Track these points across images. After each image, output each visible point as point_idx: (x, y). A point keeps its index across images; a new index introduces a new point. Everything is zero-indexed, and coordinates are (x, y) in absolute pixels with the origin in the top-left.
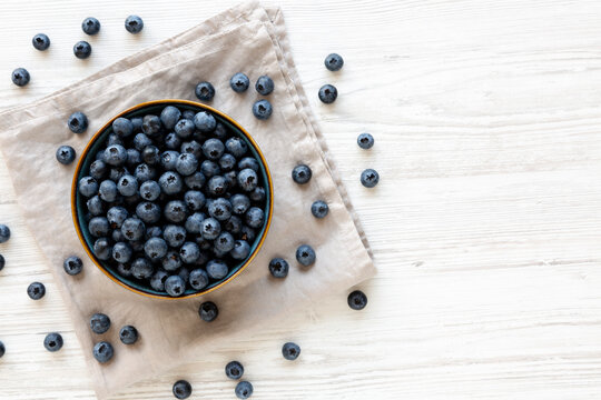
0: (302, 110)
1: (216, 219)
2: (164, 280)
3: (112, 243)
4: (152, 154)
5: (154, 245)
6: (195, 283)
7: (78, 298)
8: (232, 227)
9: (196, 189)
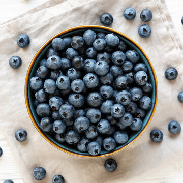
0: (171, 31)
1: (121, 104)
2: (87, 145)
3: (52, 121)
4: (79, 62)
5: (81, 122)
6: (107, 146)
7: (24, 156)
8: (131, 109)
9: (107, 84)
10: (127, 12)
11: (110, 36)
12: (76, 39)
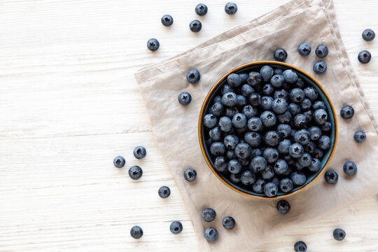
0: (347, 68)
1: (299, 143)
2: (263, 185)
5: (258, 162)
6: (285, 188)
7: (193, 197)
8: (310, 149)
9: (286, 123)
10: (302, 47)
11: (289, 72)
12: (253, 75)
